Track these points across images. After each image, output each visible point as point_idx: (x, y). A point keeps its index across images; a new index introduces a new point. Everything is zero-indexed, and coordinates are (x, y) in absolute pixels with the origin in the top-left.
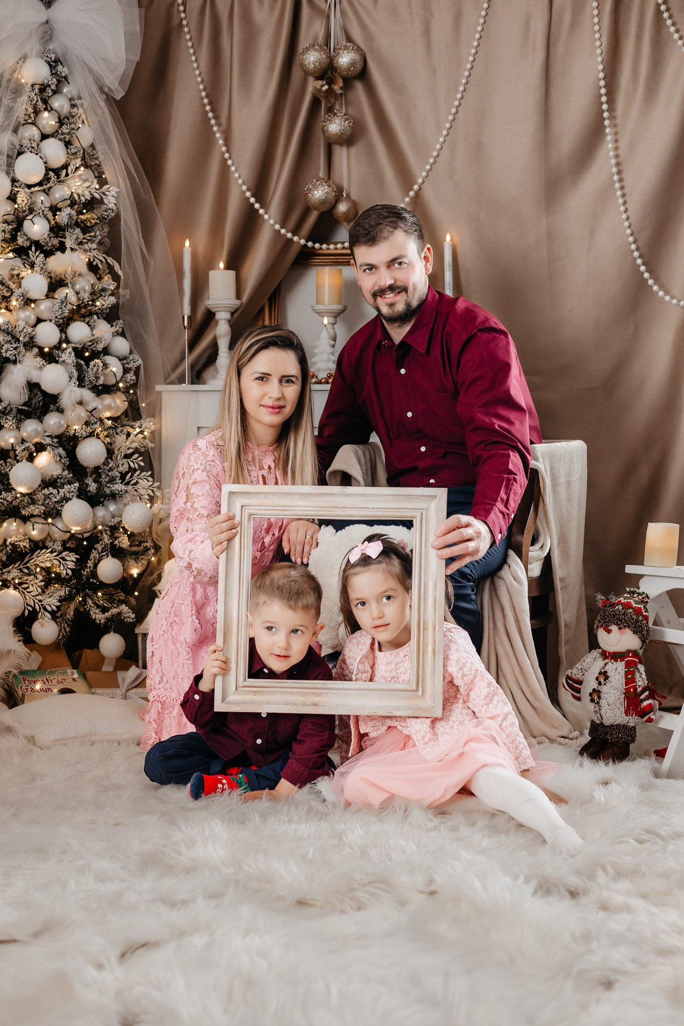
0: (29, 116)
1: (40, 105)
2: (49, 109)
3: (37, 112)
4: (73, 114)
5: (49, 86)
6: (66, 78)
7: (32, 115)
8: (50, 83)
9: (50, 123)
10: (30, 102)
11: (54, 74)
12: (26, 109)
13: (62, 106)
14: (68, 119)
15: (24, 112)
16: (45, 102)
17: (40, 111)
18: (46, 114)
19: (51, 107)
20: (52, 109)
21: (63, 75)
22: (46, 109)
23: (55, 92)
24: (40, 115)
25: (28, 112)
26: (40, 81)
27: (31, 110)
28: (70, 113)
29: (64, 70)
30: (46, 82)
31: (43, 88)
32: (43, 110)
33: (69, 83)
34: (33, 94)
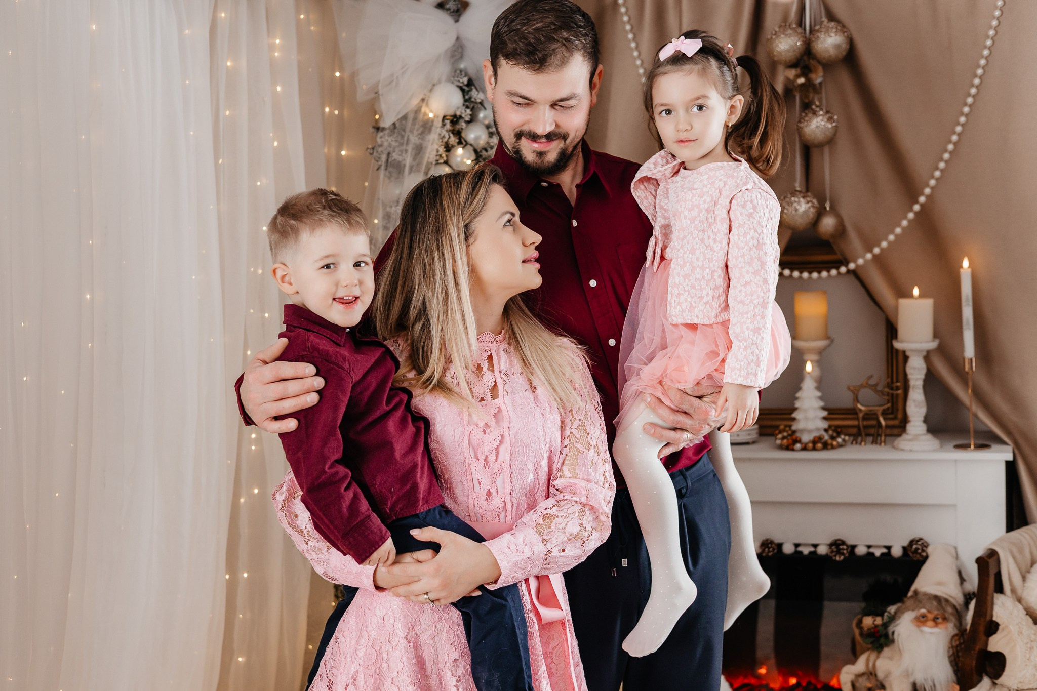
0: (441, 156)
1: (453, 140)
2: (464, 143)
3: (448, 148)
4: (492, 144)
5: (461, 117)
6: (481, 103)
7: (444, 155)
8: (463, 116)
9: (465, 160)
10: (441, 141)
11: (468, 102)
12: (438, 151)
13: (477, 138)
14: (486, 150)
15: (435, 153)
16: (458, 133)
17: (453, 146)
18: (460, 151)
19: (466, 141)
20: (467, 143)
21: (479, 101)
22: (460, 143)
23: (468, 122)
24: (453, 150)
25: (440, 153)
26: (451, 112)
27: (442, 150)
28: (488, 143)
29: (479, 96)
30: (458, 113)
31: (455, 119)
32: (456, 144)
33: (485, 109)
34: (444, 133)
